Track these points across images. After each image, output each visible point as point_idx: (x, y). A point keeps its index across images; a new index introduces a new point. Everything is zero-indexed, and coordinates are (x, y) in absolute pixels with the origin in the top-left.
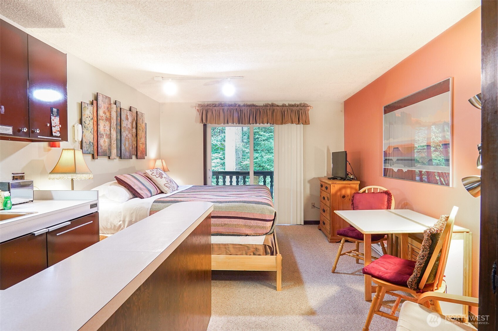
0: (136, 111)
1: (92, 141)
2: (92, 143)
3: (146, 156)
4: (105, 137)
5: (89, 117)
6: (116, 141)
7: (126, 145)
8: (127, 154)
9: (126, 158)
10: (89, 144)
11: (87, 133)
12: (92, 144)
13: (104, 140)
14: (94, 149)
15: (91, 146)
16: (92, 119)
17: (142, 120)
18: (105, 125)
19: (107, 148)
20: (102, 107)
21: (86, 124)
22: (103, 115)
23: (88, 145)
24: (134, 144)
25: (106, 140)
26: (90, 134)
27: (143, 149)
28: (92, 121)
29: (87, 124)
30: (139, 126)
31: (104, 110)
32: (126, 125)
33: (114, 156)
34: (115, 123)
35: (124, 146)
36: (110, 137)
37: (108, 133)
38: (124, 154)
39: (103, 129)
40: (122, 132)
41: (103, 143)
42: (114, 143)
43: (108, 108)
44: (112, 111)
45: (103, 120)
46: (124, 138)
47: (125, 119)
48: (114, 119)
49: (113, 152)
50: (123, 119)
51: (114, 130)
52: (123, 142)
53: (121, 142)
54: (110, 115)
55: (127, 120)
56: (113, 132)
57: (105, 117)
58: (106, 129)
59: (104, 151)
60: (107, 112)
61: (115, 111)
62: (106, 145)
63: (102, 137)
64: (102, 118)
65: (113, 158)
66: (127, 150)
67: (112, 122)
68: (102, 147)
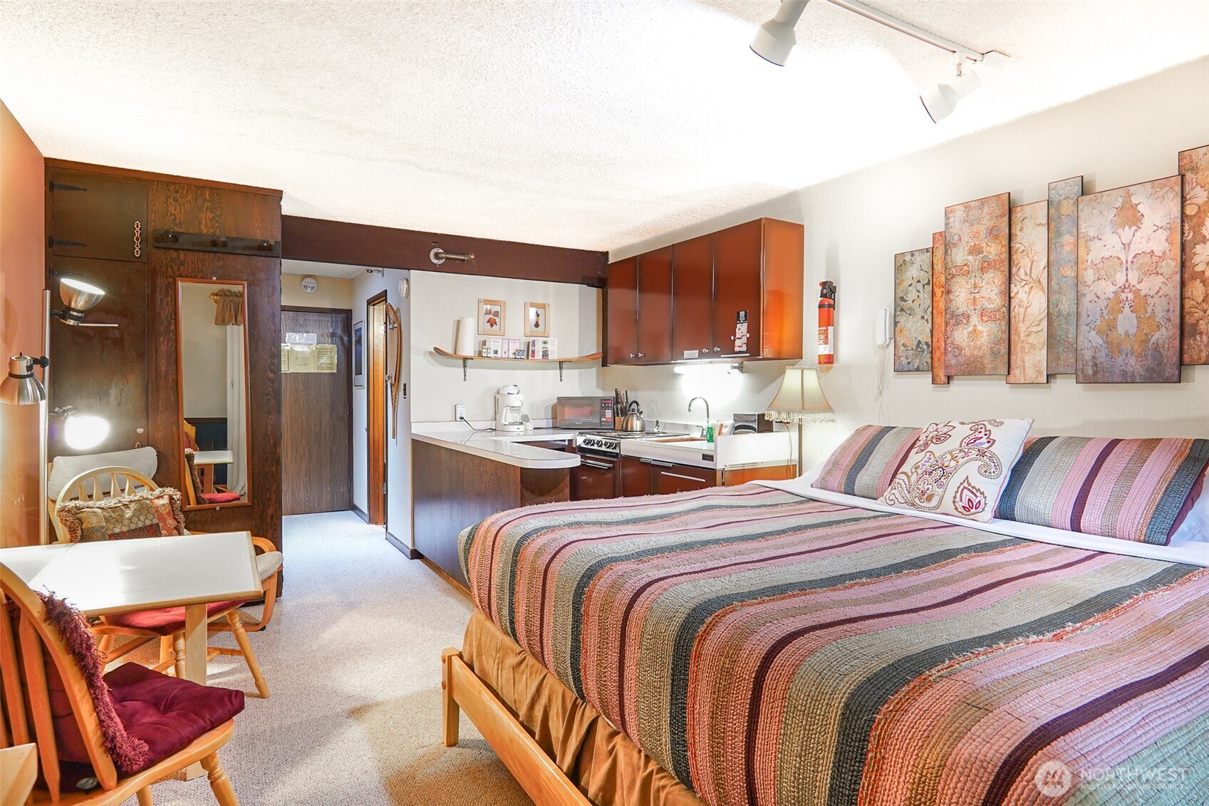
1: (925, 337)
2: (927, 343)
4: (975, 320)
5: (919, 281)
6: (1044, 324)
7: (1112, 326)
8: (1133, 364)
9: (1116, 380)
10: (914, 347)
11: (910, 323)
12: (925, 347)
13: (971, 329)
14: (932, 358)
15: (923, 351)
16: (928, 284)
18: (975, 287)
19: (987, 352)
20: (965, 239)
21: (906, 301)
22: (971, 258)
23: (912, 349)
25: (979, 328)
26: (919, 324)
28: (929, 288)
29: (910, 301)
31: (972, 244)
32: (1117, 251)
33: (1031, 374)
34: (1044, 262)
35: (1093, 333)
36: (1004, 316)
37: (992, 306)
38: (1095, 365)
39: (970, 299)
40: (1089, 283)
41: (966, 340)
42: (1035, 329)
43: (992, 230)
44: (1021, 230)
45: (968, 273)
46: (1105, 303)
47: (1108, 229)
48: (1033, 252)
49: (1023, 361)
50: (1092, 233)
51: (1032, 287)
52: (1090, 318)
53: (1080, 322)
54: (1005, 246)
55: (1127, 228)
56: (1026, 295)
57: (975, 262)
58: (981, 297)
59: (972, 360)
60: (985, 245)
61: (1040, 224)
62: (978, 342)
63: (964, 321)
64: (965, 268)
65: (1022, 381)
66: (1127, 347)
67: (1022, 266)
68: (963, 351)
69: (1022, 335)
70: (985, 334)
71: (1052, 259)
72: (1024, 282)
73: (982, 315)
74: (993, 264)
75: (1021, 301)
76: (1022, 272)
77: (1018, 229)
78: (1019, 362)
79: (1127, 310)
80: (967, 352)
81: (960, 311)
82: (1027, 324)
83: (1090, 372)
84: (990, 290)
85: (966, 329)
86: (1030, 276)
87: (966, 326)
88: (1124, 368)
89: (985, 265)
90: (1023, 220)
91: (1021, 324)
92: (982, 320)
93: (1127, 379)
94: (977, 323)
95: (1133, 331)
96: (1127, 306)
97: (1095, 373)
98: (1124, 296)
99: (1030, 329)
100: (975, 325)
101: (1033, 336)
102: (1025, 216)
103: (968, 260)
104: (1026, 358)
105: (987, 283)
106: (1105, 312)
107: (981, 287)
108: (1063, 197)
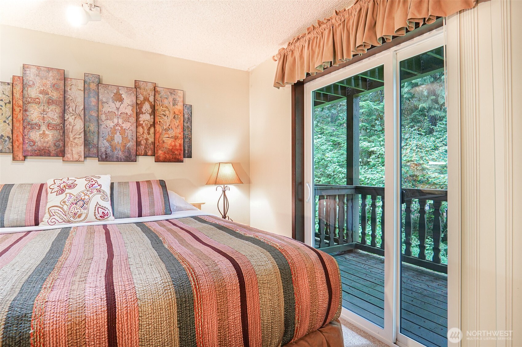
0: (152, 87)
1: (7, 133)
2: (8, 137)
3: (190, 156)
4: (44, 128)
5: (1, 100)
6: (82, 135)
7: (113, 139)
8: (120, 154)
9: (114, 160)
12: (7, 139)
13: (41, 132)
14: (12, 146)
15: (5, 141)
16: (9, 103)
17: (171, 99)
18: (44, 111)
19: (52, 145)
20: (37, 85)
22: (41, 96)
24: (147, 139)
25: (47, 132)
27: (175, 145)
28: (10, 106)
30: (160, 110)
31: (42, 89)
32: (114, 110)
33: (76, 156)
34: (82, 107)
35: (105, 141)
36: (62, 129)
37: (55, 123)
38: (106, 154)
39: (40, 117)
40: (103, 120)
41: (38, 138)
42: (78, 136)
43: (54, 85)
44: (70, 89)
45: (39, 103)
46: (110, 129)
47: (111, 100)
48: (77, 101)
49: (72, 151)
50: (104, 100)
51: (76, 117)
52: (104, 135)
53: (99, 136)
54: (62, 95)
55: (118, 102)
56: (73, 120)
57: (44, 98)
58: (48, 117)
59: (42, 148)
60: (50, 91)
61: (80, 90)
62: (46, 140)
63: (37, 128)
64: (37, 100)
65: (71, 160)
66: (118, 148)
67: (71, 106)
68: (36, 143)
69: (71, 139)
70: (50, 136)
71: (86, 106)
72: (72, 114)
73: (48, 126)
74: (55, 102)
75: (70, 122)
76: (71, 109)
77: (69, 89)
78: (70, 151)
79: (118, 133)
80: (39, 144)
81: (34, 122)
82: (74, 133)
83: (104, 157)
84: (53, 114)
85: (38, 132)
86: (75, 112)
87: (38, 131)
88: (117, 156)
89: (50, 101)
90: (71, 85)
91: (70, 133)
92: (49, 129)
93: (118, 160)
94: (45, 130)
95: (120, 142)
96: (118, 132)
97: (106, 157)
98: (117, 128)
99: (76, 136)
100: (44, 131)
101: (77, 139)
102: (72, 83)
103: (39, 96)
104: (74, 149)
105: (52, 110)
106: (110, 133)
107: (48, 112)
108: (91, 81)
